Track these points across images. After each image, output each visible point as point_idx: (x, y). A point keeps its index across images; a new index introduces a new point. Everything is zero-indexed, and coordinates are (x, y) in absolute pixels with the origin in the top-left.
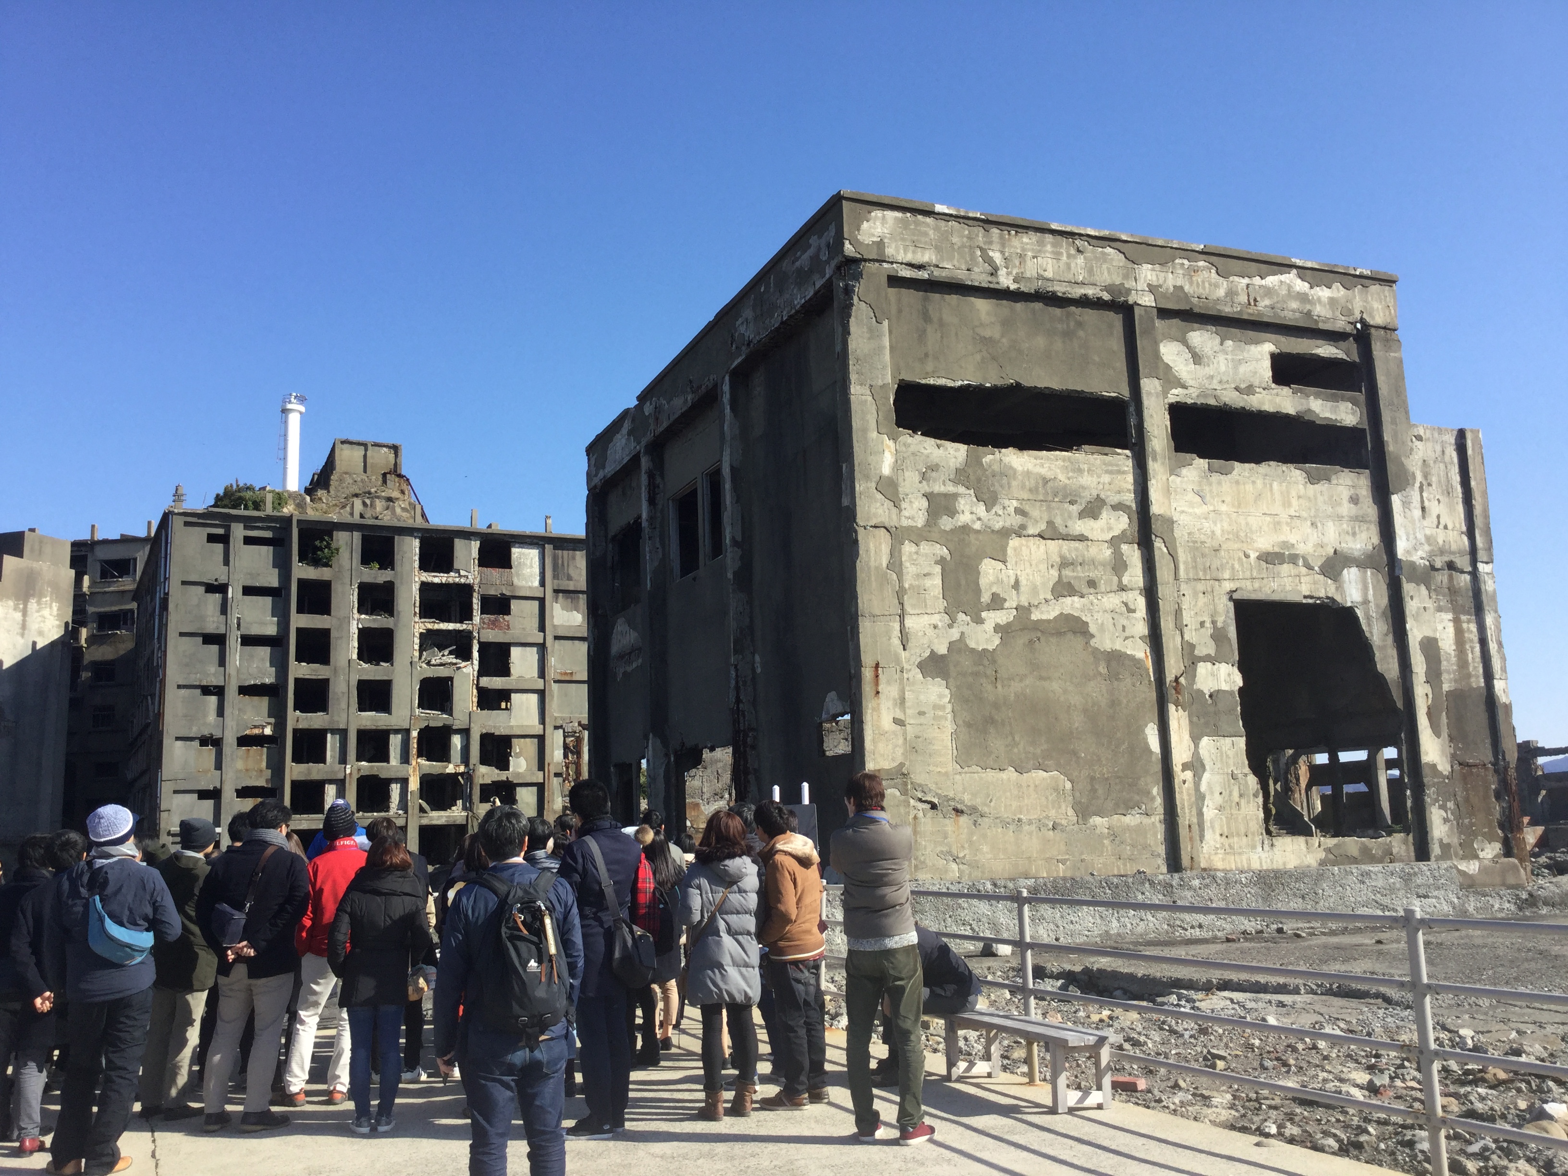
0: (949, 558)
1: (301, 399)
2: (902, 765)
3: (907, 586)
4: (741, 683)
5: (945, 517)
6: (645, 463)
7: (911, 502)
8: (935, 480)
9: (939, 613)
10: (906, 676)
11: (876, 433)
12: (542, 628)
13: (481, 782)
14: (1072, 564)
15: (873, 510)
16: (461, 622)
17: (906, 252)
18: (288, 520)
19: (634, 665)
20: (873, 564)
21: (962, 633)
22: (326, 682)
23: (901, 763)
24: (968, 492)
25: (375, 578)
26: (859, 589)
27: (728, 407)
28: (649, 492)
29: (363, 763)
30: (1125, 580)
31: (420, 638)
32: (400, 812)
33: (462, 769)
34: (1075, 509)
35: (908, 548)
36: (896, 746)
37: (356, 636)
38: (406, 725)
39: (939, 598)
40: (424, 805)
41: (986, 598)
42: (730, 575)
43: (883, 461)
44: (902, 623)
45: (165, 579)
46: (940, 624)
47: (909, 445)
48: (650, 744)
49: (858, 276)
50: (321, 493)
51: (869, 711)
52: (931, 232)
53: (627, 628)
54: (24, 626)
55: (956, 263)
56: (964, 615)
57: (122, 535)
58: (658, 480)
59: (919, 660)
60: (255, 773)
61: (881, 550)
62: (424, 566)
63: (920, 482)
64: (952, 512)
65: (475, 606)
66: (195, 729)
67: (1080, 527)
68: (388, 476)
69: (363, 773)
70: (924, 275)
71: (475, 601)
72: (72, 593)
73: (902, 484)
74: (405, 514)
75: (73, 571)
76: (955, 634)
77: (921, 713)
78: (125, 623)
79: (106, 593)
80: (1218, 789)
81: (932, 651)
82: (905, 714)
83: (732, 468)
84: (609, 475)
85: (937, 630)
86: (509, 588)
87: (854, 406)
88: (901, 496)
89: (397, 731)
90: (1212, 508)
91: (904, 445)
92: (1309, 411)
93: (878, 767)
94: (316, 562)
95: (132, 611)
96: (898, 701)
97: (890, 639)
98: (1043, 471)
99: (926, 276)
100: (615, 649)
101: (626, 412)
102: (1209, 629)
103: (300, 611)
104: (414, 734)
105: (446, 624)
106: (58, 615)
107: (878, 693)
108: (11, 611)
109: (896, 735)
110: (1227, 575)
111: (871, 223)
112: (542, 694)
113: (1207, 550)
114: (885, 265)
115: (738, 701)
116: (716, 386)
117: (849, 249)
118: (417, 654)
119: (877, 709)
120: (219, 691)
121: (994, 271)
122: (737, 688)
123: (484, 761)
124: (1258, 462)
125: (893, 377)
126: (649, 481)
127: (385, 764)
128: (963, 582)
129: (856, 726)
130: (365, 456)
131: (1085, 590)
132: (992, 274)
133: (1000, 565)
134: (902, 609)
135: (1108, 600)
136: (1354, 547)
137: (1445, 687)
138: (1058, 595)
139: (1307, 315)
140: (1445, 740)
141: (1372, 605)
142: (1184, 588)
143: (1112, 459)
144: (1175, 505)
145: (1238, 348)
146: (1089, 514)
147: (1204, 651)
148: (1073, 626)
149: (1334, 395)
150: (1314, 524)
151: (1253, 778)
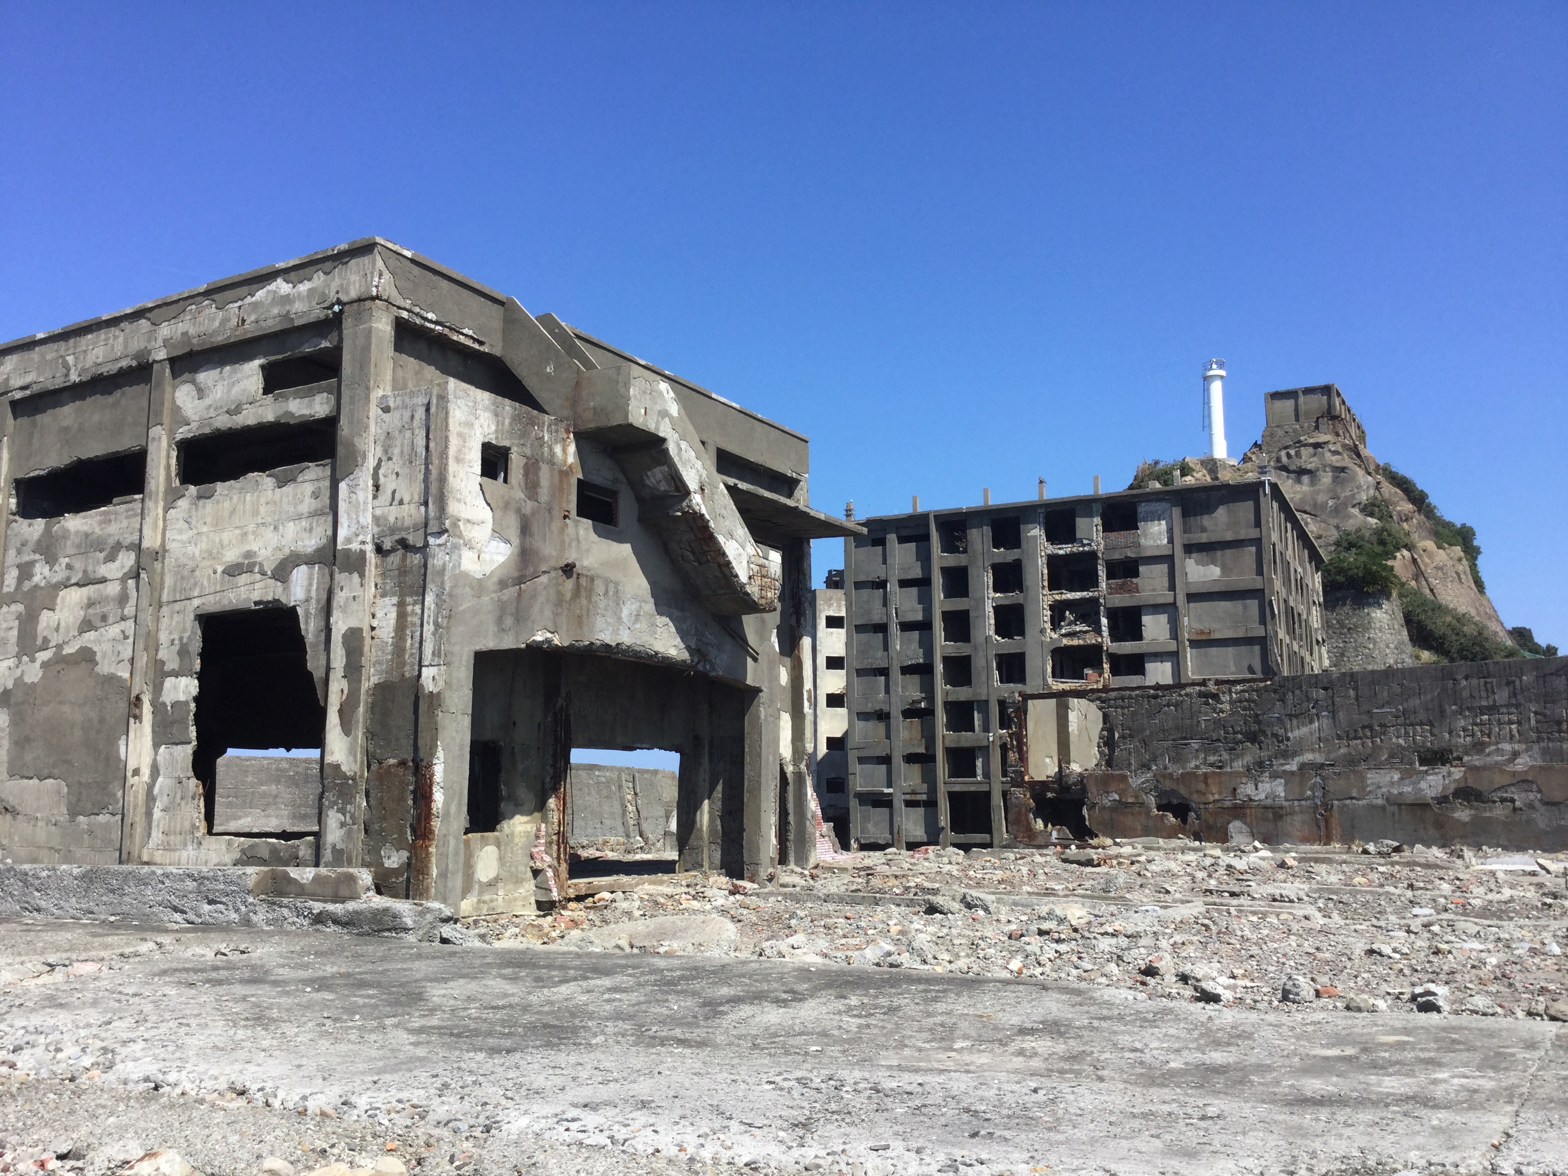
0: (24, 612)
5: (26, 581)
7: (10, 573)
8: (24, 553)
9: (13, 657)
12: (1172, 585)
14: (94, 604)
16: (1087, 590)
17: (19, 380)
18: (927, 515)
21: (23, 672)
22: (969, 658)
24: (41, 557)
25: (1006, 558)
29: (1004, 731)
30: (126, 612)
31: (1051, 610)
34: (101, 556)
37: (992, 614)
39: (14, 646)
41: (39, 641)
46: (12, 666)
47: (14, 529)
52: (36, 357)
55: (47, 375)
56: (26, 657)
60: (917, 742)
63: (17, 556)
64: (30, 576)
65: (1100, 573)
66: (870, 705)
67: (104, 570)
68: (1320, 420)
69: (1004, 740)
70: (28, 393)
71: (1100, 567)
73: (7, 560)
74: (1335, 458)
76: (18, 672)
80: (166, 792)
81: (5, 688)
85: (10, 671)
86: (1134, 550)
90: (195, 531)
91: (12, 529)
92: (288, 412)
94: (954, 550)
98: (85, 528)
102: (176, 648)
105: (1073, 594)
110: (195, 594)
111: (5, 365)
112: (1176, 655)
113: (186, 573)
114: (9, 394)
118: (1048, 625)
121: (67, 372)
124: (236, 477)
128: (29, 631)
130: (1296, 405)
131: (98, 624)
132: (67, 375)
133: (51, 613)
135: (114, 631)
136: (311, 543)
137: (374, 680)
138: (82, 631)
139: (286, 316)
140: (356, 737)
141: (313, 601)
142: (165, 610)
143: (137, 506)
144: (168, 535)
145: (235, 372)
146: (111, 558)
147: (172, 664)
148: (87, 656)
149: (311, 389)
150: (276, 528)
151: (194, 781)
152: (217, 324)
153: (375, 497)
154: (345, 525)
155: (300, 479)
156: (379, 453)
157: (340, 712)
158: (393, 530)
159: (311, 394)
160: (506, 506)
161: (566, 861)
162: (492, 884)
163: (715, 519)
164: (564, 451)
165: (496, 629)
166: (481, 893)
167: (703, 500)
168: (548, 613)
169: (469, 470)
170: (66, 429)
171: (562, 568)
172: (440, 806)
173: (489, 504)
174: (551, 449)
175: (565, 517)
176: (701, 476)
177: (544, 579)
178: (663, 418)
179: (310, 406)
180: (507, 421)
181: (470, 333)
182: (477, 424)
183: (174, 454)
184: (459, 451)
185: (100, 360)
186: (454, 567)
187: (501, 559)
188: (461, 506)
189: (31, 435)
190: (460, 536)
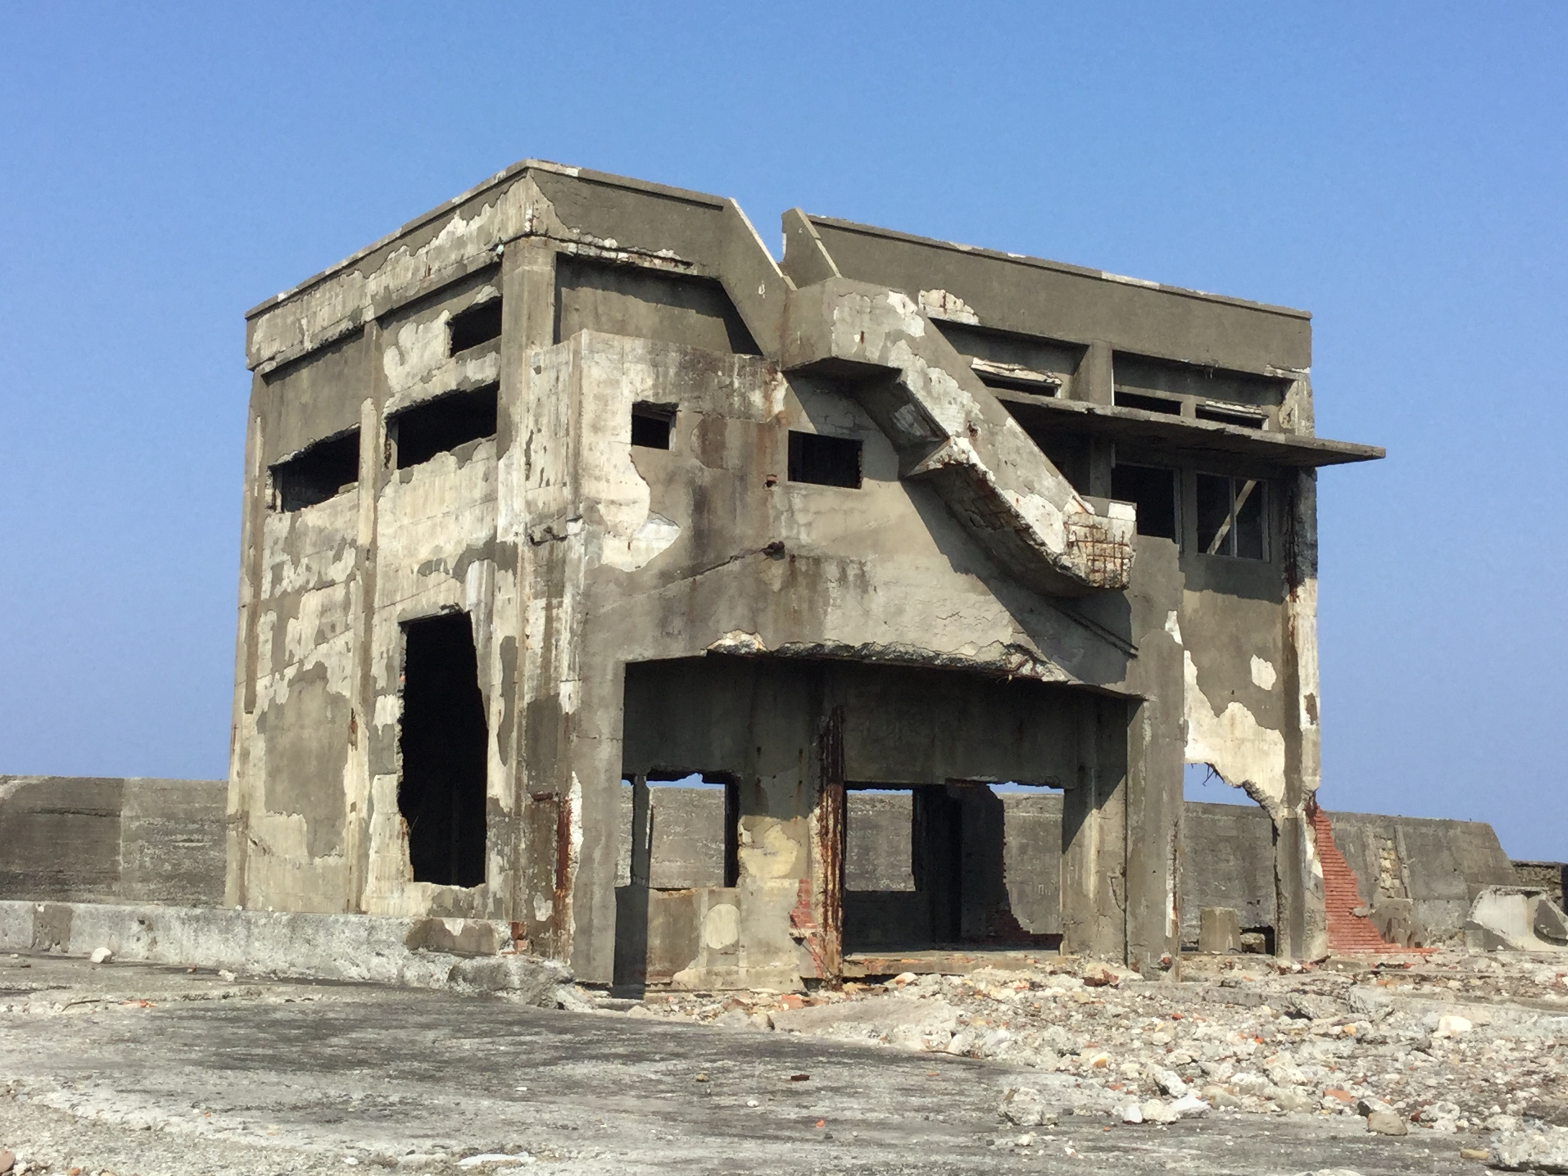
14: (326, 611)
30: (349, 620)
34: (331, 554)
41: (287, 655)
67: (333, 571)
80: (379, 830)
90: (399, 524)
92: (466, 378)
98: (320, 523)
102: (385, 661)
110: (398, 598)
113: (392, 573)
124: (427, 458)
131: (329, 635)
133: (295, 622)
135: (339, 642)
136: (480, 536)
137: (527, 699)
138: (317, 644)
139: (460, 262)
140: (511, 767)
141: (483, 605)
142: (376, 620)
143: (353, 494)
144: (379, 529)
145: (426, 330)
146: (338, 557)
147: (381, 683)
148: (320, 673)
149: (483, 349)
150: (457, 518)
151: (398, 818)
152: (410, 275)
153: (527, 478)
154: (503, 513)
155: (474, 459)
156: (531, 426)
157: (499, 735)
158: (542, 517)
159: (482, 355)
160: (670, 479)
161: (837, 929)
162: (730, 952)
163: (997, 469)
164: (767, 397)
165: (658, 634)
166: (711, 961)
167: (974, 444)
168: (741, 609)
169: (613, 439)
170: (304, 406)
171: (764, 550)
172: (578, 849)
173: (644, 479)
174: (744, 397)
175: (770, 484)
176: (968, 413)
177: (735, 566)
178: (894, 343)
179: (482, 369)
180: (672, 372)
181: (670, 254)
182: (625, 380)
183: (383, 431)
184: (598, 417)
185: (325, 324)
186: (590, 562)
187: (665, 545)
188: (603, 485)
189: (280, 415)
190: (600, 521)
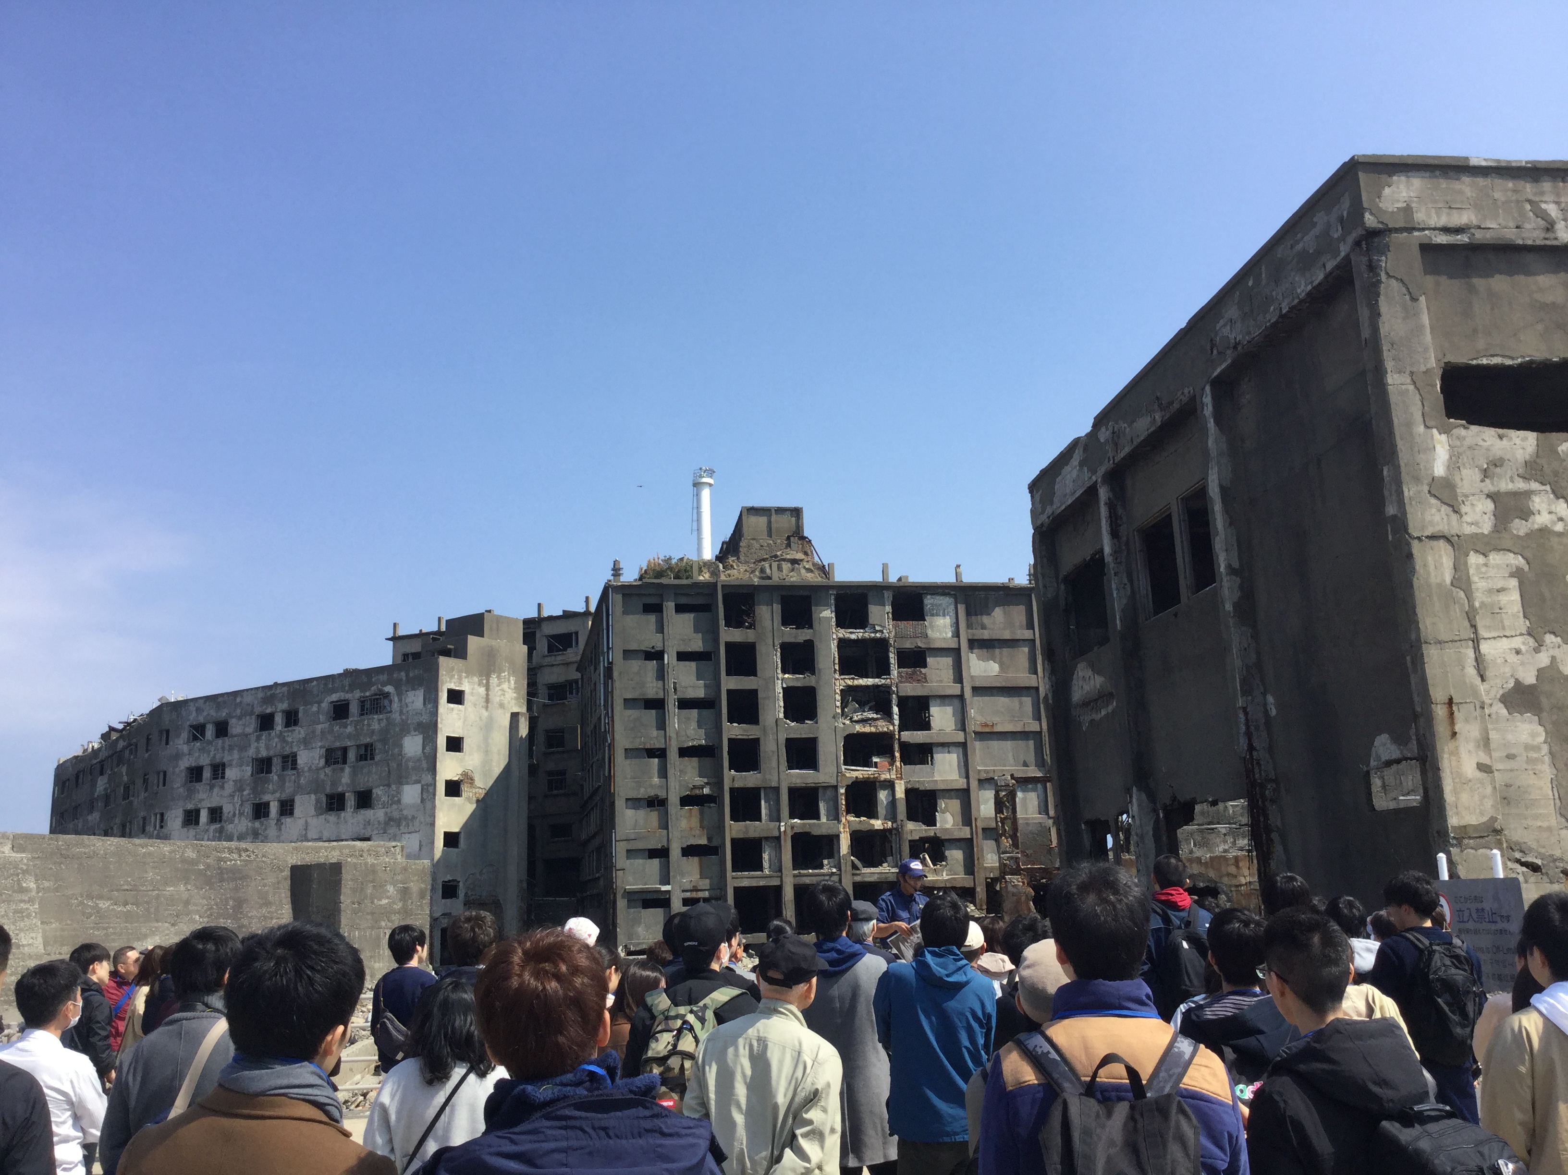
0: (1526, 568)
1: (711, 473)
2: (1493, 819)
3: (1477, 604)
4: (1252, 728)
5: (1517, 520)
6: (1103, 493)
7: (1472, 505)
8: (1500, 477)
9: (1521, 634)
10: (1487, 711)
11: (1422, 427)
12: (959, 678)
13: (910, 838)
15: (1428, 518)
16: (879, 677)
17: (1438, 217)
18: (715, 585)
19: (1103, 713)
20: (1434, 580)
21: (1553, 658)
22: (756, 742)
23: (1492, 817)
24: (1544, 488)
25: (795, 637)
26: (1418, 610)
27: (1212, 420)
28: (1111, 525)
29: (796, 820)
31: (841, 695)
32: (834, 870)
33: (889, 824)
35: (1474, 559)
36: (1484, 797)
37: (781, 695)
38: (833, 782)
39: (1518, 617)
40: (857, 862)
42: (1229, 607)
43: (1434, 460)
44: (1477, 649)
45: (608, 648)
46: (1523, 648)
47: (1464, 438)
48: (1134, 800)
49: (1384, 250)
50: (731, 560)
51: (1446, 756)
52: (1468, 191)
53: (1090, 673)
54: (487, 700)
55: (1501, 221)
56: (1552, 636)
57: (564, 611)
58: (1120, 511)
59: (1501, 692)
60: (698, 832)
61: (1442, 564)
62: (840, 624)
63: (1482, 481)
64: (1526, 514)
65: (892, 661)
66: (642, 790)
68: (792, 538)
69: (797, 830)
70: (1463, 239)
71: (891, 655)
72: (526, 667)
73: (1460, 484)
74: (809, 575)
75: (526, 647)
76: (1543, 659)
77: (1510, 757)
78: (571, 693)
79: (553, 665)
81: (1518, 683)
82: (1491, 758)
83: (1222, 487)
84: (1059, 511)
85: (1520, 656)
86: (924, 640)
87: (1394, 397)
88: (1460, 499)
89: (826, 788)
91: (1458, 438)
93: (1463, 823)
94: (739, 625)
95: (576, 681)
96: (1482, 743)
97: (1463, 668)
99: (1467, 240)
100: (1077, 695)
101: (1075, 443)
103: (728, 674)
104: (843, 791)
105: (865, 680)
106: (515, 688)
107: (1454, 734)
108: (476, 686)
109: (1482, 784)
111: (1393, 188)
112: (963, 746)
114: (1416, 234)
115: (1251, 748)
116: (1193, 399)
117: (1370, 220)
118: (839, 711)
119: (1455, 753)
120: (660, 754)
121: (1549, 227)
122: (1249, 735)
123: (911, 817)
125: (1438, 361)
126: (1110, 512)
127: (815, 821)
128: (1548, 595)
129: (1430, 774)
130: (769, 522)
132: (1548, 230)
134: (1476, 632)
